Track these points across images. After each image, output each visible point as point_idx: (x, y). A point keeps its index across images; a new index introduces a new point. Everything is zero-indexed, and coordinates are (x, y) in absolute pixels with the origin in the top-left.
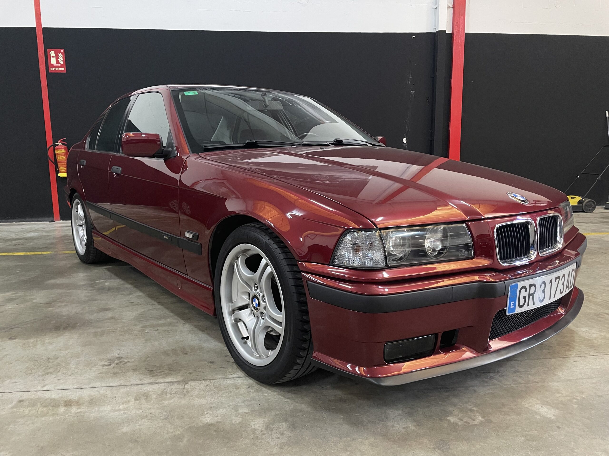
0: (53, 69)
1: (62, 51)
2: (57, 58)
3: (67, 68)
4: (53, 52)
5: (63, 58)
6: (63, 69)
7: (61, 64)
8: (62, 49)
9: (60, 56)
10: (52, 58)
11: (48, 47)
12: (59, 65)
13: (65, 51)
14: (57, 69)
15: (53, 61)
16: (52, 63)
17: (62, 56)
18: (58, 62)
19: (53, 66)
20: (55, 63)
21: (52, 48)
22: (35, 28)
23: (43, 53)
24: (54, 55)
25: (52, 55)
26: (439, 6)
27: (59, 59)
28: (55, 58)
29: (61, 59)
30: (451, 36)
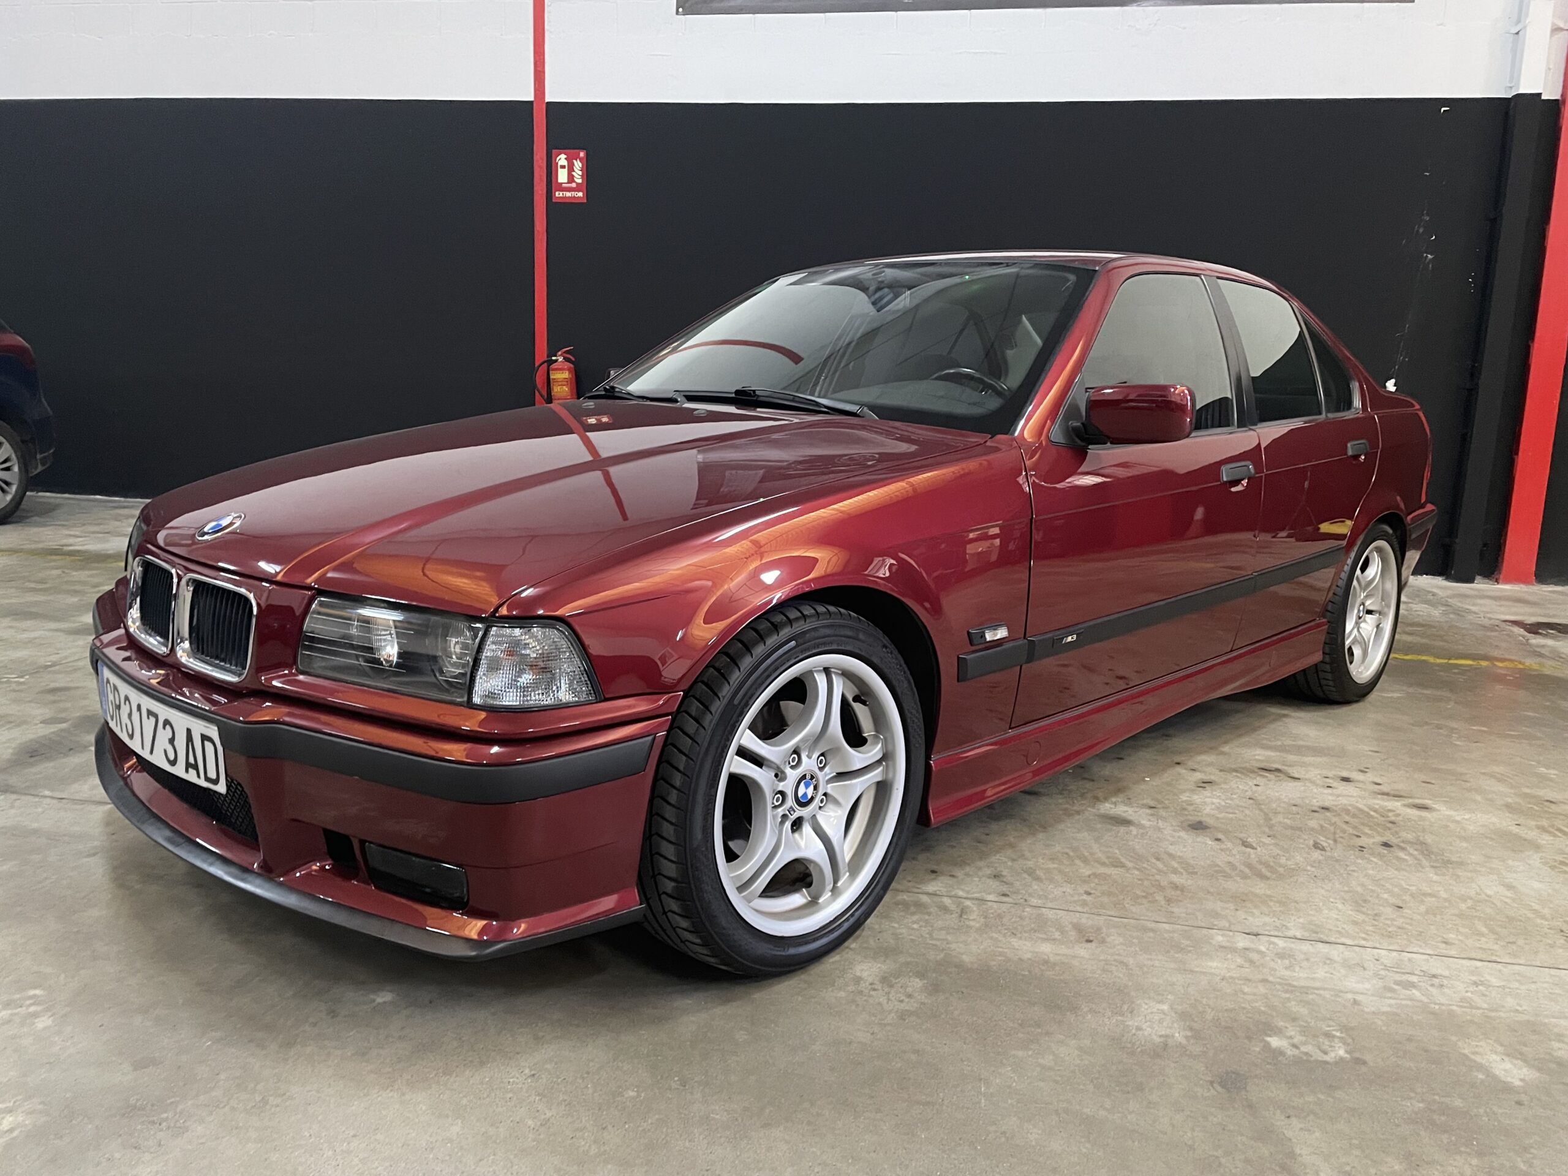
0: (561, 193)
1: (582, 154)
2: (571, 169)
3: (588, 195)
4: (563, 156)
5: (582, 170)
6: (580, 194)
7: (577, 184)
8: (583, 149)
9: (578, 165)
10: (560, 170)
11: (554, 145)
12: (574, 185)
13: (587, 155)
14: (568, 194)
15: (562, 176)
16: (560, 180)
17: (580, 165)
18: (571, 179)
19: (560, 188)
20: (566, 181)
21: (563, 147)
22: (532, 102)
23: (543, 160)
24: (565, 163)
25: (560, 163)
26: (1525, 27)
27: (574, 173)
28: (565, 171)
29: (578, 173)
30: (1555, 106)
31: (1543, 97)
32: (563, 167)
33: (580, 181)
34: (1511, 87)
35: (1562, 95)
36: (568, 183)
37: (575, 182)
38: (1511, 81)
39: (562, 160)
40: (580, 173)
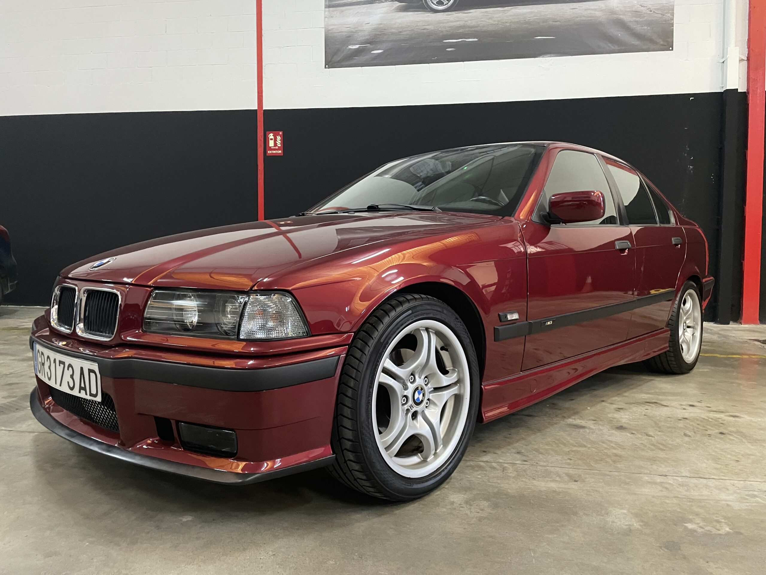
0: (271, 152)
1: (281, 133)
2: (275, 140)
3: (284, 151)
4: (272, 134)
5: (281, 140)
6: (280, 152)
7: (279, 147)
8: (280, 130)
9: (279, 138)
10: (270, 141)
11: (267, 129)
12: (277, 148)
13: (283, 134)
14: (274, 152)
15: (271, 144)
16: (270, 146)
17: (280, 138)
18: (275, 144)
19: (271, 149)
20: (273, 146)
21: (271, 131)
22: (256, 110)
23: (262, 136)
24: (272, 137)
25: (270, 138)
26: (727, 59)
27: (277, 142)
28: (273, 141)
29: (279, 142)
30: (745, 95)
31: (739, 91)
32: (272, 139)
33: (280, 146)
34: (723, 87)
35: (747, 90)
36: (274, 146)
37: (277, 146)
38: (722, 84)
39: (271, 136)
40: (280, 142)
